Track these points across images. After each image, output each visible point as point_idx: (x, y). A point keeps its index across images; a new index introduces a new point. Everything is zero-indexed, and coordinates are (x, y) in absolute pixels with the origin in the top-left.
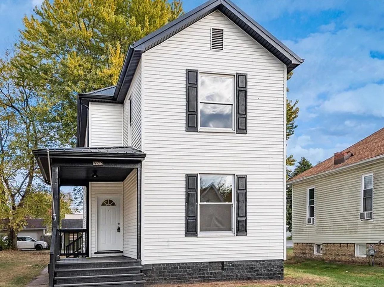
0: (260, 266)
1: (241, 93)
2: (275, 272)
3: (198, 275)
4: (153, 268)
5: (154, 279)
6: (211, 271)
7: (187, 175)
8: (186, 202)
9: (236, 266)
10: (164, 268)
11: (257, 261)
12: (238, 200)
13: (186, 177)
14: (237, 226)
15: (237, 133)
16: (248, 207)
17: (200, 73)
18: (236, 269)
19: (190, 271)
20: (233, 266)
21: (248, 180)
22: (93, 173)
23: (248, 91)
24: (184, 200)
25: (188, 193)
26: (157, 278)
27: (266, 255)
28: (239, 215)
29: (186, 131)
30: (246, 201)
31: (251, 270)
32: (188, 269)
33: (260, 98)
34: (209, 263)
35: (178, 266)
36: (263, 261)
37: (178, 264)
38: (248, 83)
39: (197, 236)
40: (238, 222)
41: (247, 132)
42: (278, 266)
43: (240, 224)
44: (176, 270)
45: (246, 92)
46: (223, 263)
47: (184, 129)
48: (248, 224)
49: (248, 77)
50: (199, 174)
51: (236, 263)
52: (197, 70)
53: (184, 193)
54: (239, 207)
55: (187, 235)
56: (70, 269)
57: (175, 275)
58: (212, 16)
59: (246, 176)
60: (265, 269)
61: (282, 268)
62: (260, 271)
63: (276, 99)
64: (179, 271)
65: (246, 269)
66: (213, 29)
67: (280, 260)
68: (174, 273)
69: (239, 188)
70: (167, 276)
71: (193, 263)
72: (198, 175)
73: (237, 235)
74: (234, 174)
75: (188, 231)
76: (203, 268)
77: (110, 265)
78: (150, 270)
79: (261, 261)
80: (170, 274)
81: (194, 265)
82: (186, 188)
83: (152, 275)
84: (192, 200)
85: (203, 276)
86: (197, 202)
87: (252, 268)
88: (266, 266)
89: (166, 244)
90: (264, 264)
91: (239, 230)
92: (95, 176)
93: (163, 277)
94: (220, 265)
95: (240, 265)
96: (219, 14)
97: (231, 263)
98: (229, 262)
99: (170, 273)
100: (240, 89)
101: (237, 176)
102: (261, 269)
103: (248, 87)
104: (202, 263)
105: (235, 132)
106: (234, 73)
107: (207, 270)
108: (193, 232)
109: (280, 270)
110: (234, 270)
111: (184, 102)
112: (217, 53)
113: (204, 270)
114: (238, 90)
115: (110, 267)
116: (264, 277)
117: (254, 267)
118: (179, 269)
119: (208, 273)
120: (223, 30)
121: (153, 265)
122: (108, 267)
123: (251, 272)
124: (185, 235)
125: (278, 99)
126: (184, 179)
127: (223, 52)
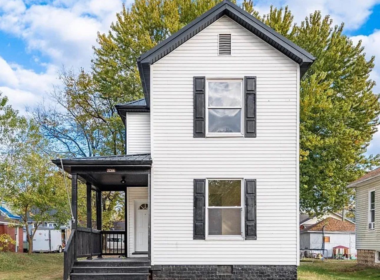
0: (271, 271)
1: (250, 96)
2: (287, 278)
3: (206, 277)
4: (162, 269)
5: (164, 279)
6: (219, 274)
7: (194, 180)
8: (194, 206)
9: (246, 270)
10: (173, 270)
11: (268, 266)
12: (247, 204)
13: (194, 182)
14: (246, 230)
15: (245, 137)
16: (257, 211)
17: (207, 79)
18: (245, 273)
19: (198, 272)
20: (242, 269)
21: (257, 183)
22: (122, 179)
23: (257, 94)
24: (192, 204)
25: (196, 198)
26: (167, 278)
27: (278, 260)
28: (248, 219)
29: (194, 137)
30: (255, 205)
31: (262, 275)
32: (196, 272)
33: (270, 100)
34: (218, 265)
35: (187, 268)
36: (275, 266)
37: (187, 266)
38: (257, 86)
39: (205, 239)
40: (247, 226)
41: (256, 135)
42: (291, 271)
43: (249, 228)
44: (185, 272)
45: (255, 95)
46: (232, 266)
47: (192, 135)
48: (257, 229)
49: (257, 79)
51: (245, 267)
52: (205, 77)
53: (192, 198)
54: (248, 211)
55: (195, 238)
56: (87, 266)
57: (184, 276)
58: (219, 22)
59: (256, 180)
60: (276, 274)
61: (296, 274)
62: (271, 277)
63: (288, 100)
64: (188, 273)
65: (257, 273)
66: (220, 35)
67: (293, 265)
68: (183, 274)
69: (248, 192)
70: (176, 277)
71: (202, 266)
72: (205, 180)
73: (245, 239)
74: (243, 178)
75: (196, 235)
76: (212, 270)
77: (122, 264)
78: (160, 270)
79: (272, 266)
80: (179, 275)
81: (203, 268)
82: (194, 192)
83: (162, 275)
84: (200, 204)
85: (212, 278)
86: (205, 206)
87: (263, 273)
88: (277, 271)
89: (175, 246)
90: (275, 269)
91: (249, 234)
92: (123, 182)
93: (173, 277)
94: (230, 268)
95: (250, 269)
96: (227, 19)
97: (241, 267)
98: (239, 266)
99: (179, 274)
100: (249, 92)
101: (245, 180)
102: (272, 274)
103: (257, 90)
104: (210, 265)
105: (244, 136)
106: (243, 76)
107: (216, 273)
108: (200, 235)
109: (294, 276)
110: (243, 274)
111: (191, 109)
112: (225, 58)
113: (212, 273)
114: (247, 94)
115: (122, 266)
117: (264, 271)
118: (188, 270)
119: (217, 275)
120: (230, 35)
121: (162, 265)
122: (120, 266)
123: (261, 276)
124: (193, 238)
125: (289, 100)
126: (192, 184)
127: (231, 56)
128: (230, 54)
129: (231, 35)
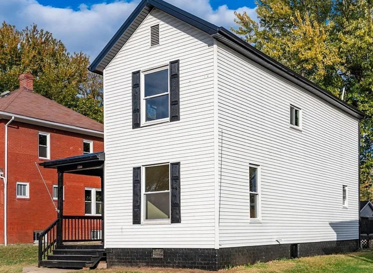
0: (194, 254)
4: (113, 252)
5: (114, 261)
7: (134, 168)
8: (133, 193)
9: (173, 253)
10: (120, 252)
12: (172, 188)
13: (133, 170)
14: (172, 214)
15: (170, 121)
16: (182, 194)
17: (142, 72)
19: (138, 255)
20: (171, 253)
21: (181, 166)
23: (180, 76)
24: (132, 191)
25: (134, 185)
26: (116, 260)
28: (174, 202)
29: (133, 128)
30: (180, 188)
31: (187, 258)
32: (136, 254)
33: (191, 80)
34: (153, 249)
38: (180, 69)
39: (140, 224)
40: (172, 210)
41: (180, 117)
42: (211, 255)
43: (174, 211)
44: (128, 254)
45: (178, 78)
47: (131, 127)
48: (181, 212)
49: (180, 62)
50: (142, 167)
52: (140, 71)
53: (132, 185)
54: (174, 194)
55: (134, 223)
56: (65, 249)
57: (128, 258)
58: (151, 15)
59: (180, 162)
60: (198, 258)
62: (194, 260)
64: (130, 255)
66: (151, 27)
68: (127, 256)
69: (173, 176)
70: (122, 259)
72: (140, 167)
73: (171, 223)
74: (169, 162)
75: (134, 220)
76: (147, 253)
78: (111, 253)
80: (124, 258)
82: (133, 180)
83: (113, 257)
84: (137, 190)
86: (140, 192)
87: (187, 256)
88: (199, 255)
89: (120, 230)
90: (198, 252)
91: (174, 218)
93: (120, 259)
95: (177, 253)
96: (156, 11)
97: (170, 250)
98: (167, 249)
99: (124, 256)
100: (173, 77)
101: (171, 163)
102: (195, 257)
104: (146, 248)
106: (168, 62)
107: (151, 256)
108: (137, 220)
109: (214, 259)
110: (172, 257)
112: (155, 48)
113: (148, 256)
114: (171, 79)
116: (198, 266)
118: (131, 253)
119: (151, 258)
120: (158, 25)
121: (113, 249)
122: (85, 249)
123: (186, 260)
124: (132, 223)
125: (208, 76)
126: (132, 172)
127: (159, 46)
128: (158, 43)
129: (160, 24)
